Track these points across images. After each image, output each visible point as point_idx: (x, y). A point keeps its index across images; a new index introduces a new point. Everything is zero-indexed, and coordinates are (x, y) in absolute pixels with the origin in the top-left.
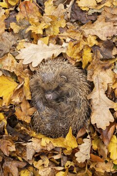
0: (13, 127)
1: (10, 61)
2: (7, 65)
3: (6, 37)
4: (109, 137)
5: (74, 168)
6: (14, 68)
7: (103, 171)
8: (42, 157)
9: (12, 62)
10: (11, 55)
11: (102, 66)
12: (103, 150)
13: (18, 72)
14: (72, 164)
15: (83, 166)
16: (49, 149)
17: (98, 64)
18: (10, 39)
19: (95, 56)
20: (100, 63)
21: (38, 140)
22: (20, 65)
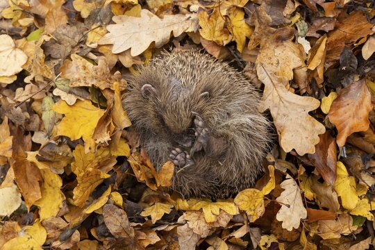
0: (136, 202)
1: (80, 67)
2: (76, 76)
3: (64, 35)
4: (332, 167)
5: (278, 245)
6: (93, 77)
7: (338, 236)
8: (210, 242)
9: (85, 68)
10: (77, 56)
11: (275, 36)
12: (326, 195)
13: (102, 82)
14: (273, 239)
15: (295, 237)
16: (224, 223)
17: (267, 35)
18: (71, 34)
19: (256, 21)
20: (269, 32)
21: (194, 214)
22: (102, 69)
